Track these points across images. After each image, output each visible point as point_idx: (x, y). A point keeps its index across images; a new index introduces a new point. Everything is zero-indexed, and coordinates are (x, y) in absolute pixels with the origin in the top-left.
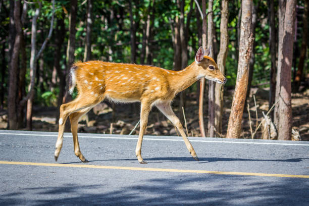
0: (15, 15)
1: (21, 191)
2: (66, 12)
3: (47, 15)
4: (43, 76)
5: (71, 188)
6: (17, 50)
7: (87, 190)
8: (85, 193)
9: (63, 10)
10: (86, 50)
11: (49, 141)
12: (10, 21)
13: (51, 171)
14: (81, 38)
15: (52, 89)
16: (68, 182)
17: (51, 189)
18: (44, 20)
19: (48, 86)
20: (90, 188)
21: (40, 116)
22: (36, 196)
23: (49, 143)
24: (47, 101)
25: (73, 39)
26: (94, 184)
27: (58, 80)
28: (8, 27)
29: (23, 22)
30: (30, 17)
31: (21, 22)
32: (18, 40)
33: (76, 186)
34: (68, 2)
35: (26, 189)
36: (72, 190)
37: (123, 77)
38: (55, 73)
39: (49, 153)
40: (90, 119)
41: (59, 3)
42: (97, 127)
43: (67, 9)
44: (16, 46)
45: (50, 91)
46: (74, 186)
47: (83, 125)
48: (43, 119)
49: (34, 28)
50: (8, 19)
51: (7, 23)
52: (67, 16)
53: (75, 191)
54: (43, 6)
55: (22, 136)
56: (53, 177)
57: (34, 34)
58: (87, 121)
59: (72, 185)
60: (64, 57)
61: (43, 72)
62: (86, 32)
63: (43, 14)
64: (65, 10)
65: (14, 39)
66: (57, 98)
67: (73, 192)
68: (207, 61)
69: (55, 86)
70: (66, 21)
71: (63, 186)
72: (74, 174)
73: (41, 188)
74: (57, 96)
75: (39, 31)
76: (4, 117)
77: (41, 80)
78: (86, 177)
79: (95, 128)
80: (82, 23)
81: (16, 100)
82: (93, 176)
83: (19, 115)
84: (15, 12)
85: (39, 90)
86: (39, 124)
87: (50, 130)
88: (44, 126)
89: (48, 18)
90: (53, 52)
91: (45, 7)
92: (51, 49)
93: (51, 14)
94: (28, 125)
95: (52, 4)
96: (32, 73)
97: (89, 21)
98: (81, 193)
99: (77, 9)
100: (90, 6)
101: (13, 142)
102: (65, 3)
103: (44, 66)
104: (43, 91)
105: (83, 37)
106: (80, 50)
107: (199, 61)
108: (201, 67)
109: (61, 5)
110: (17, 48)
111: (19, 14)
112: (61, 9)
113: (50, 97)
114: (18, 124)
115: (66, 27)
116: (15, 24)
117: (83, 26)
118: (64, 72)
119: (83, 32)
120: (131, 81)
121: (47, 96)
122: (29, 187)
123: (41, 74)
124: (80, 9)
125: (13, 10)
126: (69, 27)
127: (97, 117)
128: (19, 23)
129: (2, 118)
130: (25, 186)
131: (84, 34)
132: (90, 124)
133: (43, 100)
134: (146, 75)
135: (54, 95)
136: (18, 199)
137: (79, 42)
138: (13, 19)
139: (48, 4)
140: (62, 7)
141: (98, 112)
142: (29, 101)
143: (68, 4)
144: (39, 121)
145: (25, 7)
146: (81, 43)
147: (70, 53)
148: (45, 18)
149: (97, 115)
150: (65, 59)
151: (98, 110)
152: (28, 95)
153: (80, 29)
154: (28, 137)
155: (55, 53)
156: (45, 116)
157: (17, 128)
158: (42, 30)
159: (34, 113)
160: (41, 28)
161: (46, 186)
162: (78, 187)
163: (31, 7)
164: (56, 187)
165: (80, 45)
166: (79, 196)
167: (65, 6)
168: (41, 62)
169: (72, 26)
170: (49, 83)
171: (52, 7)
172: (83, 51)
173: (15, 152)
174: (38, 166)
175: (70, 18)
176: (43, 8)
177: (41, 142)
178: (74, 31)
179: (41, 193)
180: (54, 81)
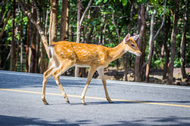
0: (141, 13)
1: (143, 119)
2: (172, 12)
3: (160, 14)
4: (156, 51)
5: (174, 119)
6: (142, 34)
7: (184, 120)
8: (182, 122)
9: (170, 11)
10: (183, 36)
11: (161, 90)
12: (138, 17)
13: (162, 108)
14: (180, 28)
15: (161, 59)
16: (172, 115)
17: (162, 119)
18: (158, 17)
19: (158, 56)
20: (185, 119)
21: (153, 75)
22: (152, 122)
23: (160, 91)
24: (157, 66)
25: (175, 29)
26: (188, 117)
27: (165, 53)
28: (137, 20)
29: (146, 18)
30: (149, 14)
31: (145, 17)
32: (142, 28)
33: (177, 117)
34: (173, 6)
35: (147, 118)
36: (174, 120)
37: (84, 51)
38: (163, 49)
39: (161, 97)
40: (184, 78)
41: (168, 7)
42: (188, 83)
43: (173, 10)
44: (141, 32)
45: (159, 60)
46: (176, 117)
47: (180, 81)
48: (155, 76)
49: (152, 21)
50: (137, 15)
51: (136, 18)
52: (172, 15)
53: (176, 121)
54: (158, 8)
55: (144, 86)
56: (163, 111)
57: (152, 25)
58: (182, 79)
59: (175, 117)
60: (169, 39)
61: (155, 48)
62: (183, 25)
63: (157, 13)
64: (171, 11)
65: (140, 27)
66: (164, 64)
67: (175, 121)
68: (130, 41)
69: (163, 57)
70: (171, 18)
71: (169, 117)
72: (176, 111)
73: (156, 118)
74: (164, 63)
75: (155, 23)
76: (132, 74)
77: (155, 53)
78: (183, 112)
79: (186, 83)
80: (180, 19)
81: (140, 64)
82: (187, 112)
83: (141, 73)
84: (141, 11)
85: (153, 59)
86: (153, 79)
87: (159, 83)
88: (155, 81)
89: (161, 16)
90: (162, 36)
91: (159, 9)
92: (161, 34)
93: (163, 14)
94: (146, 79)
95: (164, 8)
96: (150, 49)
97: (186, 18)
98: (180, 122)
99: (178, 11)
100: (187, 9)
101: (139, 90)
102: (172, 7)
103: (156, 45)
104: (155, 59)
105: (181, 28)
106: (179, 35)
107: (126, 41)
108: (127, 45)
109: (169, 8)
110: (142, 33)
111: (143, 13)
112: (169, 10)
113: (159, 63)
114: (140, 78)
115: (171, 21)
116: (141, 19)
117: (181, 21)
118: (169, 49)
119: (181, 25)
120: (89, 54)
121: (158, 62)
122: (149, 117)
123: (155, 49)
124: (180, 11)
125: (140, 10)
126: (174, 21)
127: (188, 77)
128: (144, 18)
129: (130, 75)
130: (146, 116)
131: (182, 26)
132: (184, 80)
133: (155, 65)
134: (96, 51)
135: (162, 63)
136: (142, 124)
137: (179, 31)
138: (140, 16)
139: (161, 7)
140: (170, 10)
141: (188, 73)
142: (148, 65)
143: (173, 7)
144: (153, 78)
145: (147, 9)
146: (180, 31)
147: (173, 37)
148: (159, 16)
149: (188, 75)
150: (170, 41)
151: (189, 72)
152: (147, 62)
153: (179, 23)
154: (148, 87)
155: (164, 37)
156: (156, 74)
157: (140, 81)
158: (156, 23)
159: (150, 73)
160: (156, 21)
161: (158, 117)
162: (178, 118)
163: (150, 8)
164: (165, 118)
165: (179, 32)
166: (179, 124)
167: (171, 8)
168: (155, 42)
169: (175, 21)
170: (159, 55)
171: (163, 9)
172: (181, 36)
173: (140, 95)
174: (154, 105)
175: (174, 16)
176: (158, 10)
177: (155, 90)
178: (176, 24)
179: (155, 121)
180: (162, 53)
